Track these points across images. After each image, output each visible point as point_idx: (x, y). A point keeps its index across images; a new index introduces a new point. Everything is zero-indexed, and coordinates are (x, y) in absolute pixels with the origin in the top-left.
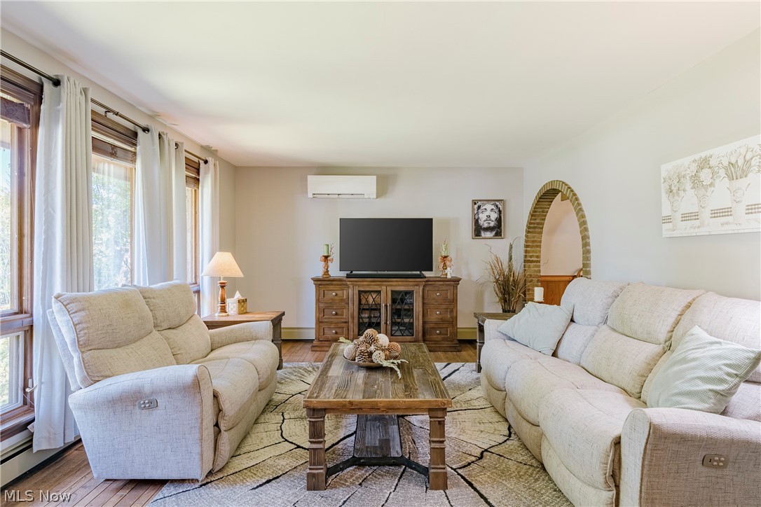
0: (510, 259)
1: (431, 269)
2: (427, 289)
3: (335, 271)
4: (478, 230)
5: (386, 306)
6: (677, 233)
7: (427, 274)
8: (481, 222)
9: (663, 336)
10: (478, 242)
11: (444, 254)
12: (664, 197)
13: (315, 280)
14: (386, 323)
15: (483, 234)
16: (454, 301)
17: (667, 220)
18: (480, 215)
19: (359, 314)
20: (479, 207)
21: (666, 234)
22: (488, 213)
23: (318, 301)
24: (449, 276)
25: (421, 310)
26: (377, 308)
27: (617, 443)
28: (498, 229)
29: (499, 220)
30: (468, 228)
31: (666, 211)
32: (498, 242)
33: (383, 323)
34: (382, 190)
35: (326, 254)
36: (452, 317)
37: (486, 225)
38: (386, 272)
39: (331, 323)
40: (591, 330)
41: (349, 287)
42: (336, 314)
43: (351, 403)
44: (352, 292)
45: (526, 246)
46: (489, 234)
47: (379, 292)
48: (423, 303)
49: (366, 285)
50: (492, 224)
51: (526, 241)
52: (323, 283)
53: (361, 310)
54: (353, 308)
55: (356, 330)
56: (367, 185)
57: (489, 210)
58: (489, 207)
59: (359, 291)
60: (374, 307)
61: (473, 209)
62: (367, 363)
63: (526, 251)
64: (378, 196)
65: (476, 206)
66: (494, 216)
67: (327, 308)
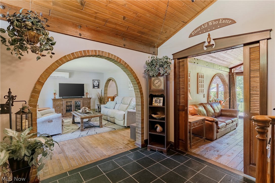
0: (101, 93)
1: (83, 95)
2: (84, 100)
3: (57, 97)
4: (94, 87)
5: (74, 105)
6: (131, 89)
7: (83, 97)
8: (94, 85)
9: (129, 104)
10: (94, 89)
11: (87, 92)
12: (129, 84)
13: (53, 99)
14: (74, 109)
15: (95, 87)
16: (90, 103)
17: (129, 87)
18: (94, 83)
19: (66, 107)
20: (94, 81)
21: (129, 89)
22: (96, 83)
23: (54, 105)
24: (88, 97)
26: (71, 106)
27: (124, 115)
28: (98, 86)
29: (99, 84)
30: (92, 86)
32: (98, 89)
33: (73, 109)
34: (70, 76)
35: (55, 93)
36: (89, 107)
37: (96, 86)
38: (72, 97)
39: (58, 110)
40: (119, 104)
41: (63, 101)
42: (59, 108)
44: (64, 102)
45: (104, 90)
46: (96, 88)
47: (72, 102)
48: (83, 104)
49: (68, 100)
50: (97, 85)
51: (104, 89)
52: (54, 100)
53: (67, 106)
54: (65, 106)
55: (65, 111)
56: (66, 75)
57: (96, 82)
58: (96, 81)
59: (66, 102)
60: (70, 105)
61: (93, 82)
63: (104, 91)
64: (69, 78)
65: (93, 81)
66: (97, 83)
67: (57, 107)
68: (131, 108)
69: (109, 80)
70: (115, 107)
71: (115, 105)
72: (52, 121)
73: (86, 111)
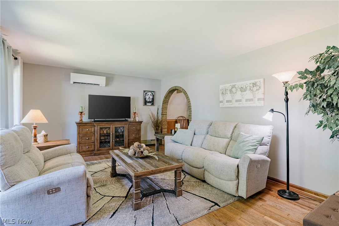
0: (158, 113)
1: (130, 117)
2: (130, 126)
3: (86, 119)
4: (146, 102)
5: (113, 134)
6: (224, 106)
7: (129, 120)
8: (147, 99)
10: (146, 107)
11: (135, 112)
12: (221, 95)
13: (77, 123)
14: (113, 141)
15: (148, 104)
16: (139, 131)
17: (221, 102)
18: (147, 97)
19: (100, 138)
20: (146, 93)
21: (221, 106)
22: (149, 96)
23: (79, 133)
24: (137, 120)
25: (127, 134)
26: (108, 135)
27: (238, 166)
28: (152, 102)
29: (153, 99)
30: (141, 101)
31: (221, 99)
32: (152, 107)
33: (111, 141)
34: (107, 84)
35: (81, 111)
36: (139, 137)
37: (148, 101)
38: (111, 119)
39: (86, 143)
40: (203, 137)
41: (95, 126)
42: (89, 139)
43: (152, 171)
44: (97, 128)
45: (162, 109)
46: (149, 104)
47: (110, 128)
48: (128, 132)
49: (104, 125)
50: (151, 100)
51: (162, 107)
52: (80, 125)
53: (101, 136)
54: (97, 136)
55: (99, 145)
56: (101, 81)
57: (149, 95)
58: (150, 93)
59: (100, 128)
60: (107, 135)
61: (144, 94)
62: (141, 156)
63: (162, 111)
64: (106, 85)
65: (145, 93)
66: (151, 97)
67: (84, 136)
68: (248, 148)
69: (171, 91)
70: (194, 142)
71: (193, 137)
72: (58, 190)
73: (142, 152)
